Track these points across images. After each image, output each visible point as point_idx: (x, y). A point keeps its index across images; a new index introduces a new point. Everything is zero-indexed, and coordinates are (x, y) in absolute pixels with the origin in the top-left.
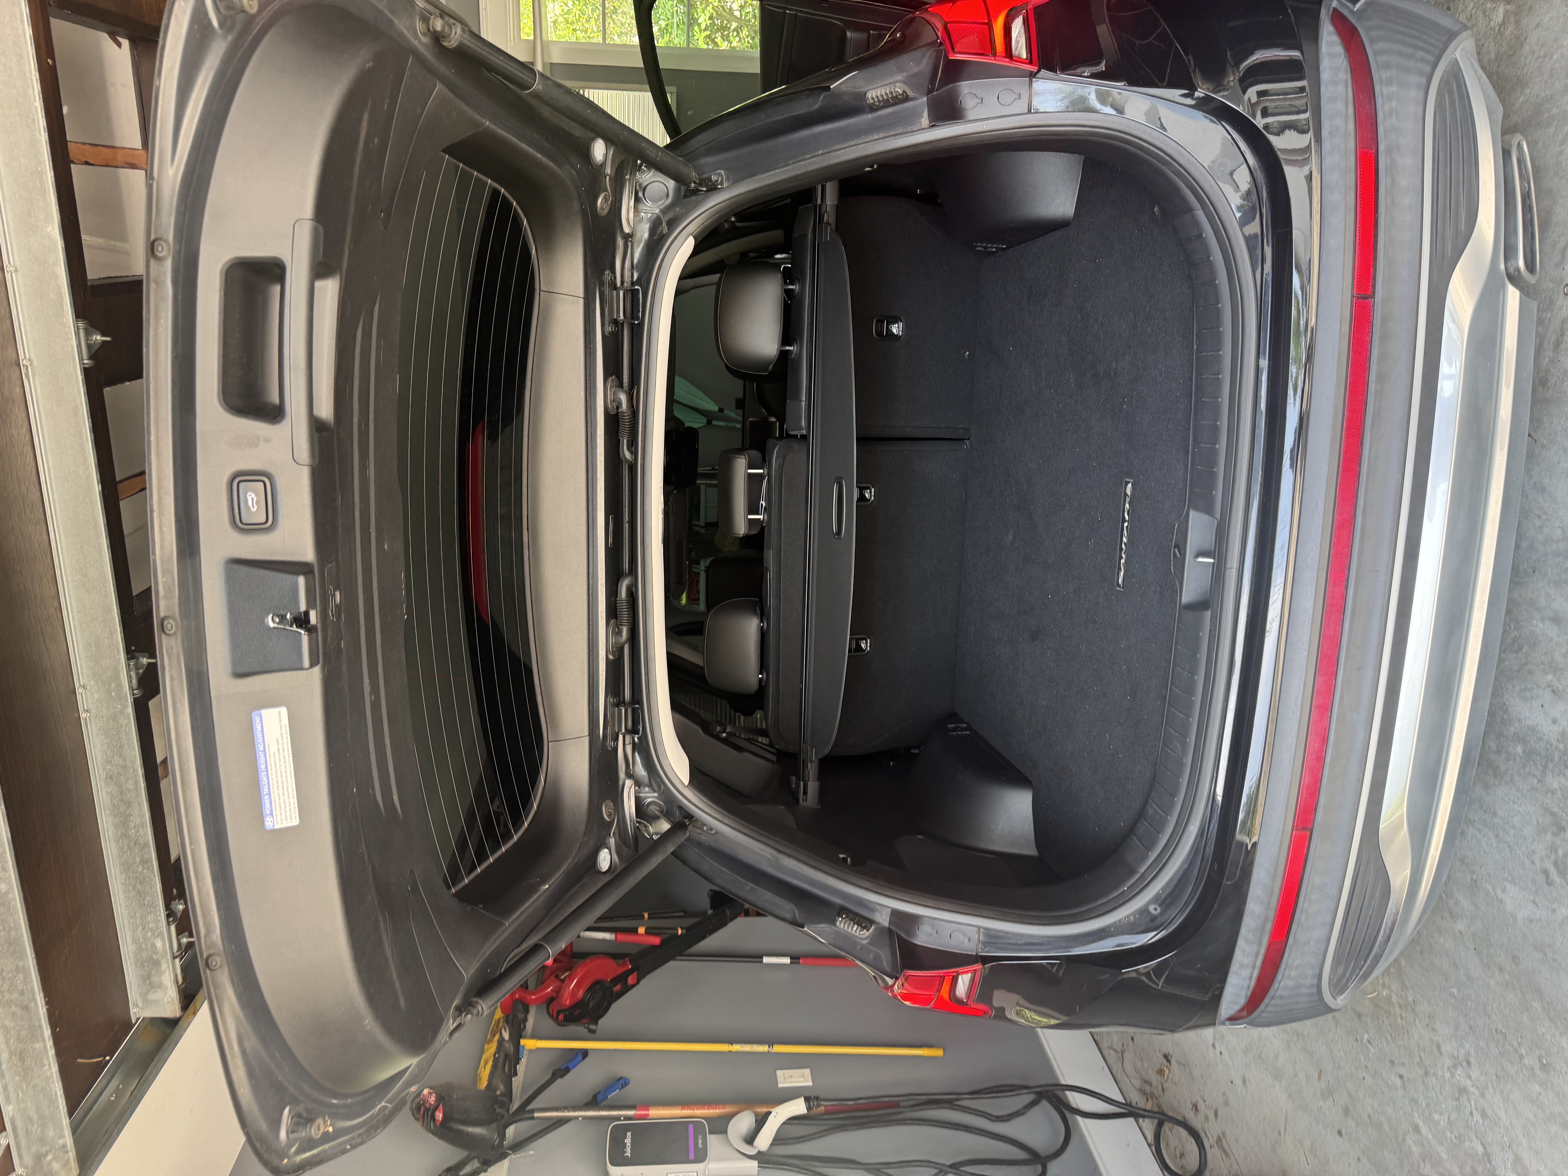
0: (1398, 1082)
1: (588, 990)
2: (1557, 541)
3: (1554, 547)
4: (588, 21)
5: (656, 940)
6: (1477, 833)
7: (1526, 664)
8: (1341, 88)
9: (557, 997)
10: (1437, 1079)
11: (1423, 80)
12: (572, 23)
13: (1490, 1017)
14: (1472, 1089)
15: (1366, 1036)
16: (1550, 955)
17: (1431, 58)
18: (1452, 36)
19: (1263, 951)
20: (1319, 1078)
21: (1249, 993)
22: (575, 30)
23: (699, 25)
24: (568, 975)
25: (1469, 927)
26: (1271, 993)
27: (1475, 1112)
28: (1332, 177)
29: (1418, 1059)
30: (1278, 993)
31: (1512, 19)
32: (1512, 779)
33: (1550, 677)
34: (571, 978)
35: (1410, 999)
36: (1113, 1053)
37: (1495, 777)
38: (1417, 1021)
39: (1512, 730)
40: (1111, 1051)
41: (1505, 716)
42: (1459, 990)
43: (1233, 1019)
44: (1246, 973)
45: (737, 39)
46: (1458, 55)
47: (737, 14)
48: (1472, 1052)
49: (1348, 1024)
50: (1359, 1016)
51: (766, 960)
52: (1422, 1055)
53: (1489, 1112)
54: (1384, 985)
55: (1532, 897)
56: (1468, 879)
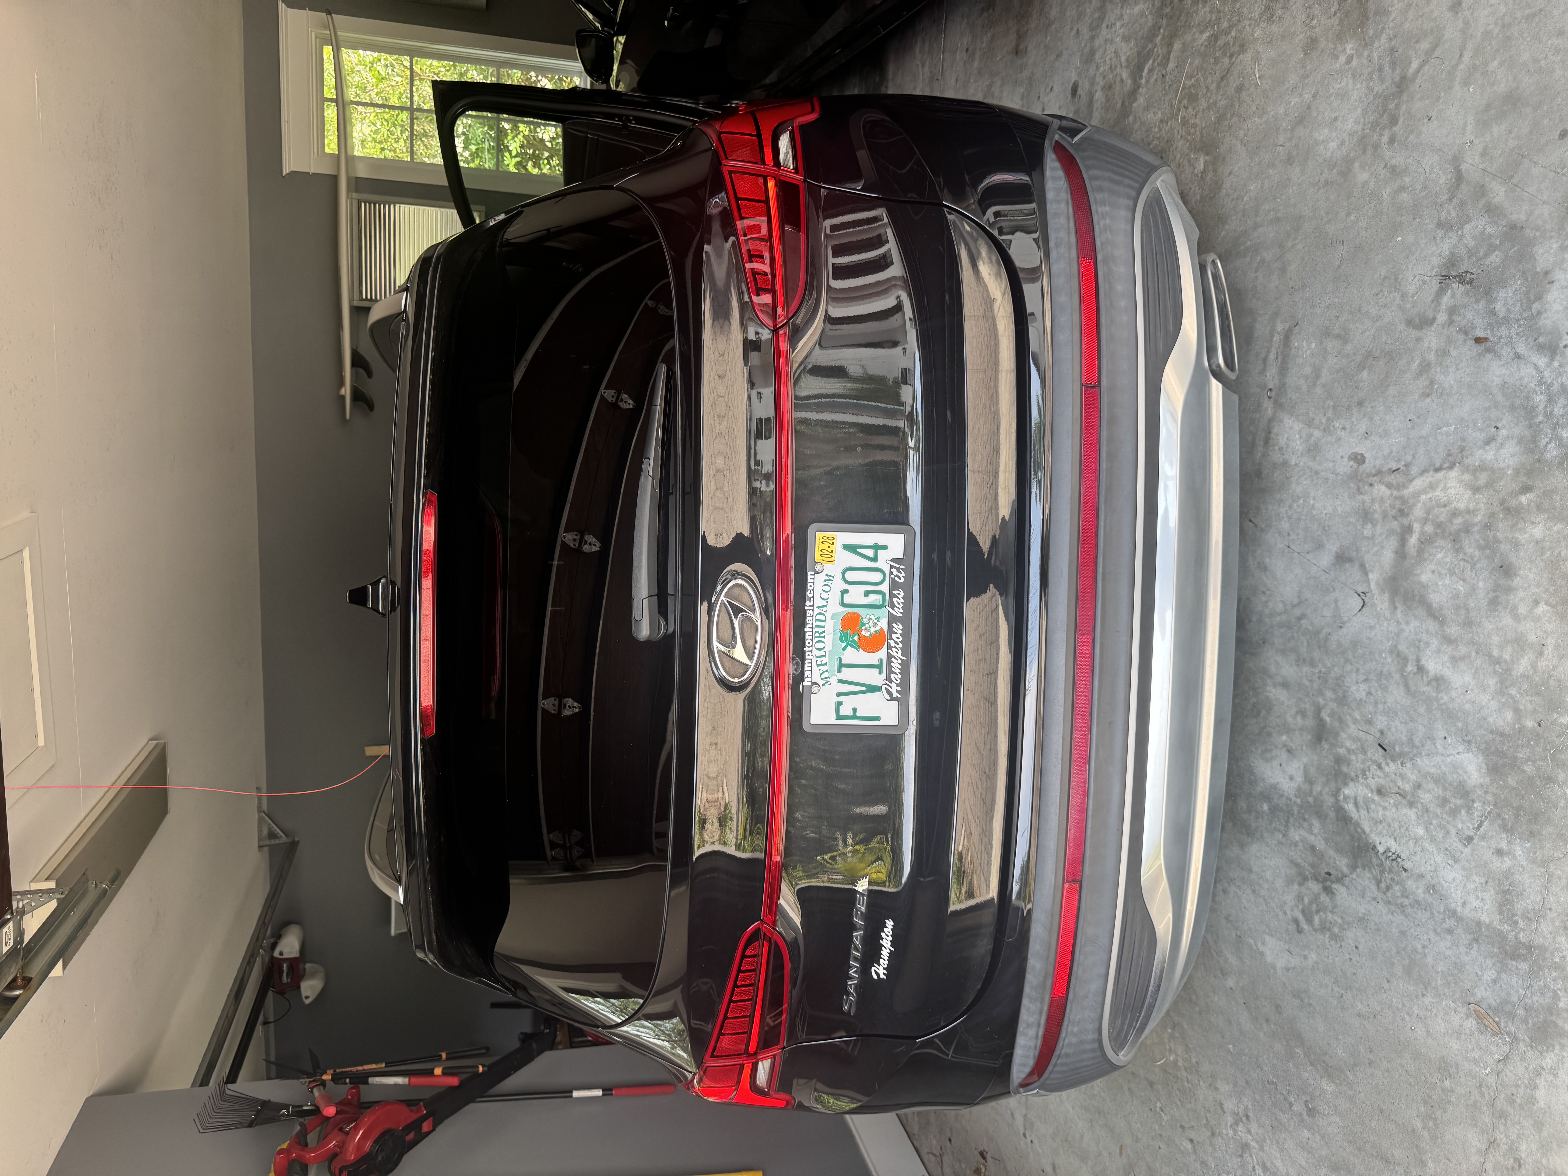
0: (1189, 1146)
1: (376, 1142)
2: (1280, 614)
3: (1278, 619)
4: (397, 142)
5: (454, 1081)
6: (1238, 891)
7: (1265, 727)
8: (1063, 206)
9: (341, 1152)
10: (1222, 1138)
11: (1131, 203)
12: (380, 142)
13: (1262, 1069)
14: (1253, 1144)
15: (1159, 1105)
16: (1306, 1000)
17: (1136, 185)
18: (1153, 169)
19: (1046, 1008)
20: (1121, 1154)
21: (1037, 1053)
22: (383, 149)
23: (510, 152)
24: (354, 1127)
25: (1238, 983)
26: (1057, 1053)
27: (1257, 1167)
28: (1059, 281)
29: (1205, 1122)
30: (1063, 1051)
31: (1211, 168)
32: (1262, 836)
33: (1284, 738)
34: (356, 1129)
35: (1194, 1060)
36: (932, 1158)
37: (1248, 835)
38: (1201, 1083)
39: (1259, 789)
40: (931, 1156)
41: (1252, 777)
42: (1234, 1046)
43: (1025, 1085)
44: (1032, 1032)
45: (548, 167)
46: (1159, 184)
47: (549, 144)
48: (1250, 1106)
49: (1142, 1094)
50: (1151, 1084)
51: (576, 1094)
52: (1208, 1116)
53: (1268, 1165)
54: (1170, 1050)
55: (1287, 947)
56: (1234, 936)
